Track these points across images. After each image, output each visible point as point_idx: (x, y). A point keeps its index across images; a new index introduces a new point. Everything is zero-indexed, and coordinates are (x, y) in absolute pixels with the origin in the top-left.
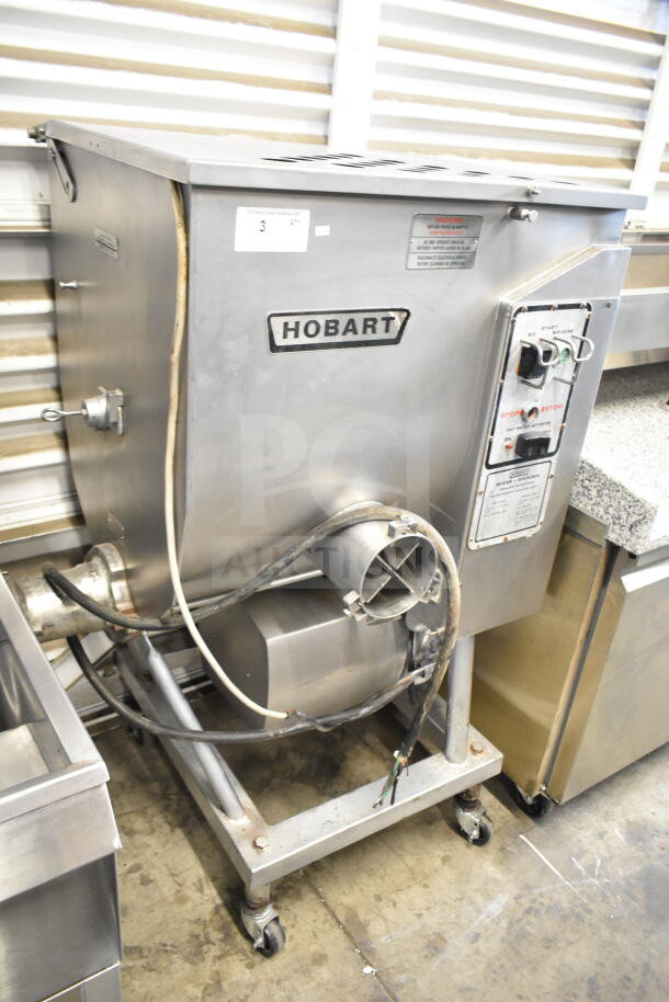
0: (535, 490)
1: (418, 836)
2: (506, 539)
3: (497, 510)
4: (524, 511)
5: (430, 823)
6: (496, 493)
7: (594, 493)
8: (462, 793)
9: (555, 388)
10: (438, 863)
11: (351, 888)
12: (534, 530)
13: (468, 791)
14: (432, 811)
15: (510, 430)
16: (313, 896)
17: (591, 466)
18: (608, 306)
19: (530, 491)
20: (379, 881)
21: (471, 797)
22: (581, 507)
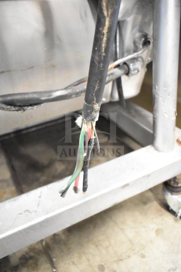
1: (137, 214)
5: (145, 203)
8: (170, 180)
10: (153, 234)
11: (80, 258)
13: (175, 178)
14: (147, 195)
16: (48, 265)
20: (104, 251)
21: (178, 183)
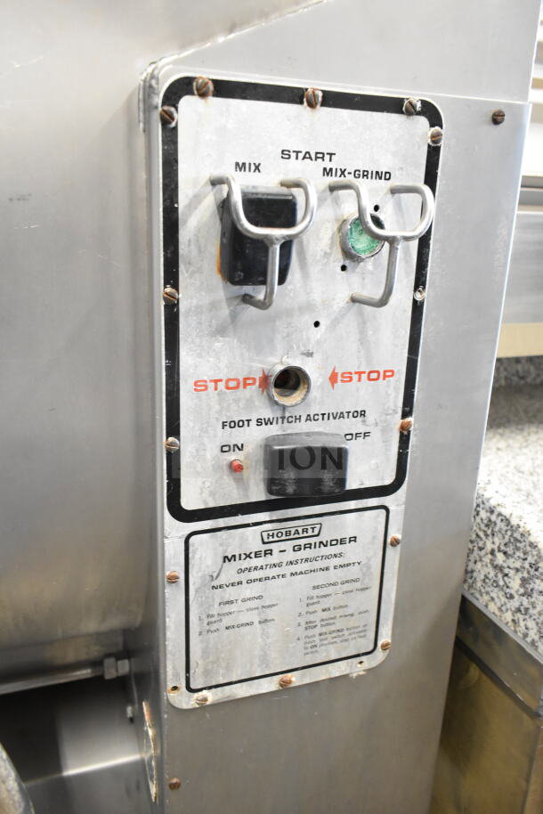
0: (353, 572)
2: (284, 684)
3: (244, 618)
4: (326, 622)
6: (223, 580)
7: (515, 583)
9: (363, 324)
12: (370, 662)
15: (234, 424)
17: (507, 521)
18: (497, 119)
19: (334, 575)
22: (492, 610)
